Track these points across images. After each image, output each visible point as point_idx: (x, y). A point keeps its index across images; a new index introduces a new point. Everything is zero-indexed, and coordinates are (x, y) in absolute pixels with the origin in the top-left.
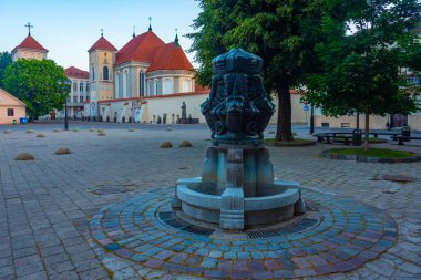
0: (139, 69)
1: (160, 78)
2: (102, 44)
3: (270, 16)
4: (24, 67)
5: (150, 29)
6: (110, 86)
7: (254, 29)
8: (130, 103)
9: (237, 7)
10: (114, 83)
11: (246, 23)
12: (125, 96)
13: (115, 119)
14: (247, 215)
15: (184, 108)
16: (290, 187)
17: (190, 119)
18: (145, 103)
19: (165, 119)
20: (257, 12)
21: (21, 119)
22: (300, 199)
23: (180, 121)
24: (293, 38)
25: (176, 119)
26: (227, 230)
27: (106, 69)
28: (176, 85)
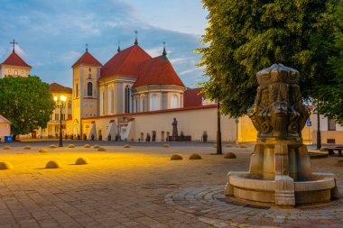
0: (125, 85)
1: (147, 93)
2: (87, 60)
3: (280, 32)
4: (11, 84)
5: (136, 43)
6: (94, 103)
7: (266, 44)
8: (116, 119)
9: (247, 24)
10: (98, 99)
11: (259, 38)
12: (110, 113)
13: (101, 137)
14: (297, 194)
15: (175, 124)
16: (326, 176)
17: (182, 136)
18: (132, 120)
19: (154, 136)
20: (267, 28)
21: (6, 137)
22: (336, 187)
23: (170, 139)
24: (305, 52)
25: (166, 136)
26: (281, 206)
27: (90, 85)
28: (164, 101)
